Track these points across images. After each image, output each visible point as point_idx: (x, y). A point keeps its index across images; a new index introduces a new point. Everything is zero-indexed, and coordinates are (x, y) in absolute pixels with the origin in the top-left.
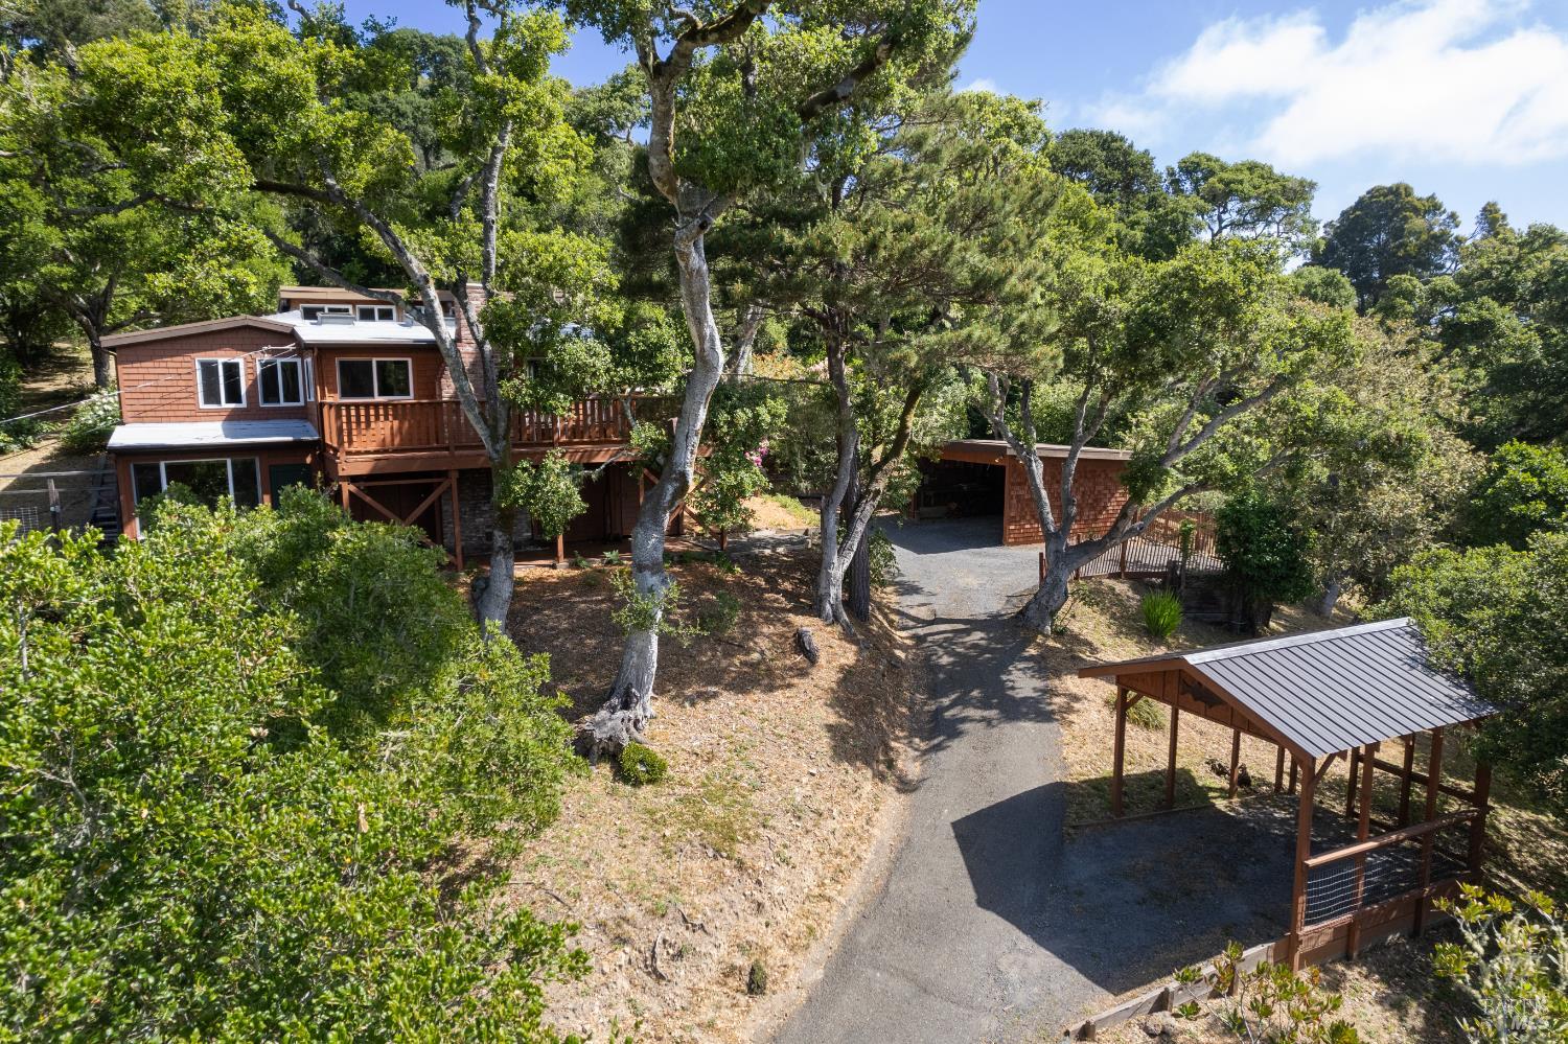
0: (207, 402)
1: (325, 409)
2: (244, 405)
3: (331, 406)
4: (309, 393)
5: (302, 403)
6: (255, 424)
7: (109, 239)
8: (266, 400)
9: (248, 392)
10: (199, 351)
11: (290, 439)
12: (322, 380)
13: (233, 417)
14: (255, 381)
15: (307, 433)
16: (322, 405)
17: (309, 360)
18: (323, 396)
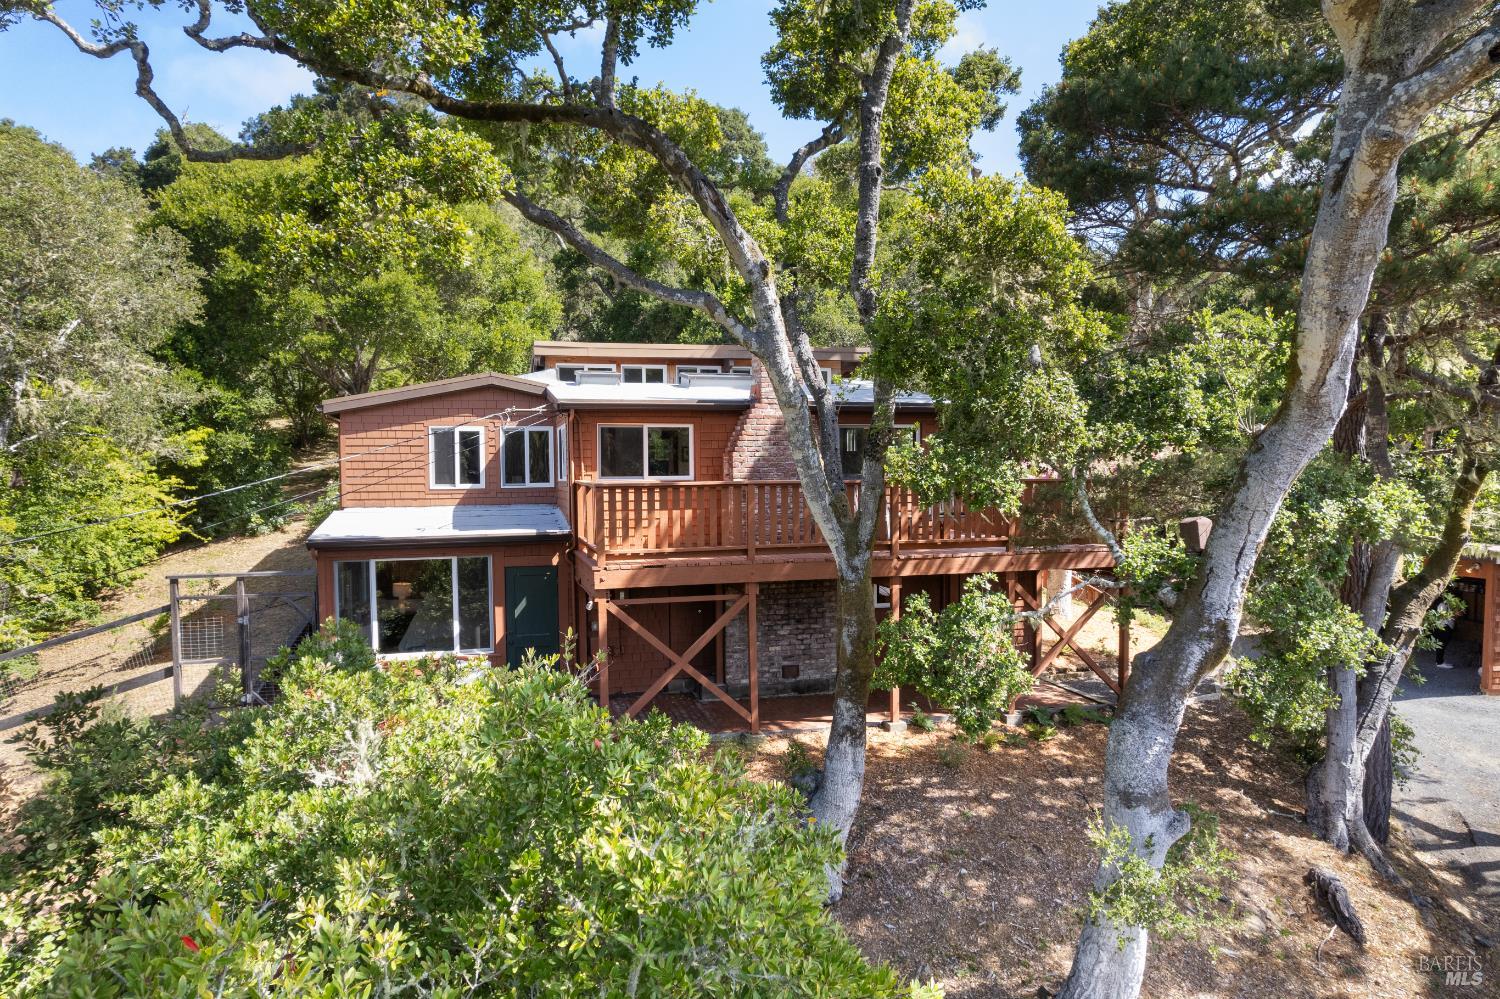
0: (439, 480)
1: (581, 492)
2: (482, 485)
3: (588, 488)
4: (562, 471)
5: (551, 484)
6: (495, 510)
7: (368, 303)
8: (508, 480)
9: (488, 468)
10: (435, 416)
11: (532, 532)
12: (577, 454)
13: (469, 500)
14: (497, 454)
15: (556, 523)
16: (576, 487)
17: (563, 428)
18: (578, 475)
